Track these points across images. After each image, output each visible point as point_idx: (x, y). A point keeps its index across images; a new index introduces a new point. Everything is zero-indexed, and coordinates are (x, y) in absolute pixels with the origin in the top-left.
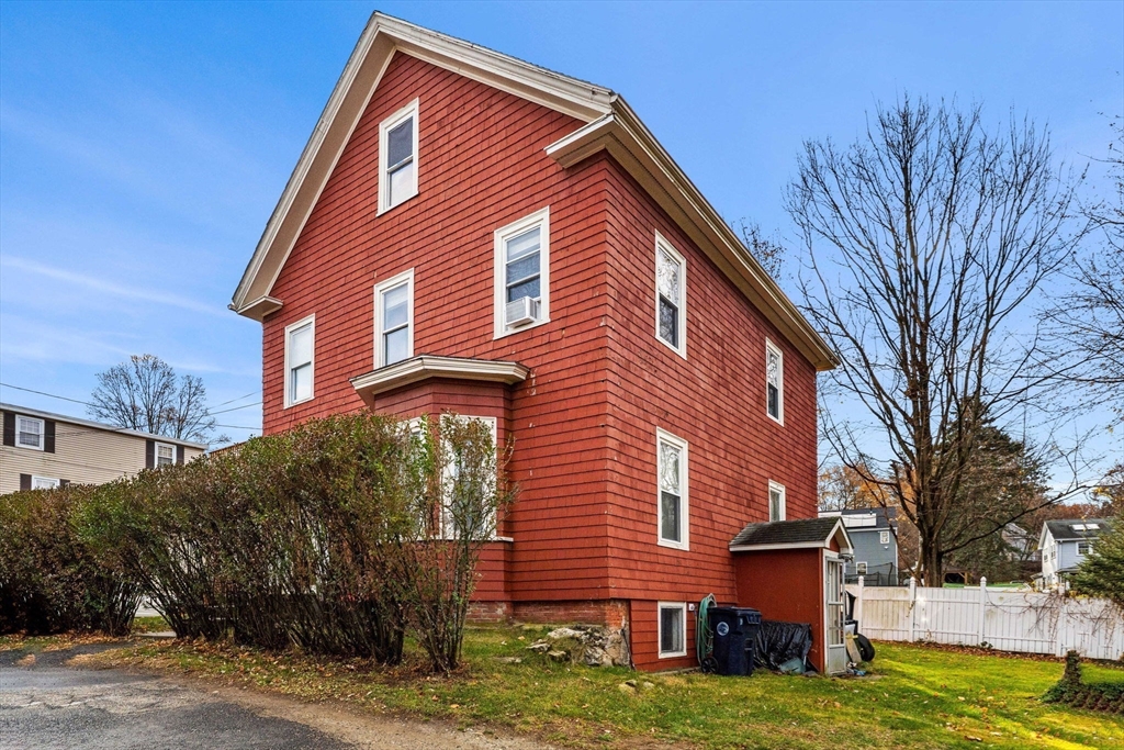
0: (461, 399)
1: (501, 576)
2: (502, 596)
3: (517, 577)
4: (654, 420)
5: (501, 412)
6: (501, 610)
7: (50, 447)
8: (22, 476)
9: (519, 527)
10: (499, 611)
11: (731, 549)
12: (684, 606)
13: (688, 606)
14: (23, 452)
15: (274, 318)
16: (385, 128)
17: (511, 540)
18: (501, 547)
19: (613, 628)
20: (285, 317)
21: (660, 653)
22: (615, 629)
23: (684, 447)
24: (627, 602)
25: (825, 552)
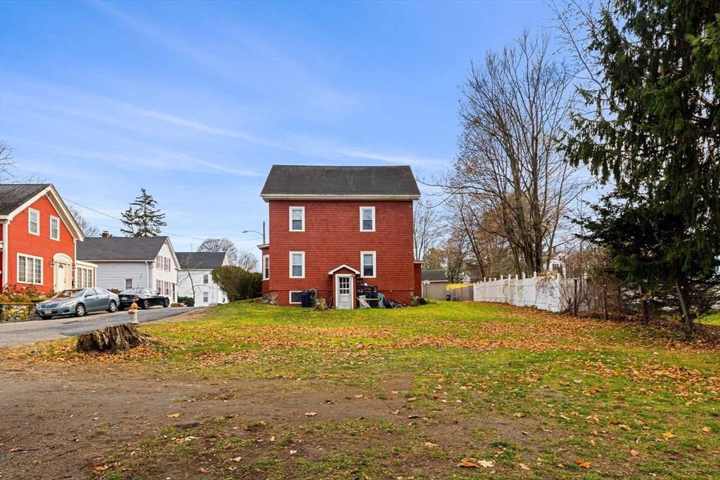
4: (288, 250)
21: (290, 303)
22: (274, 297)
23: (303, 253)
24: (277, 291)
25: (337, 275)
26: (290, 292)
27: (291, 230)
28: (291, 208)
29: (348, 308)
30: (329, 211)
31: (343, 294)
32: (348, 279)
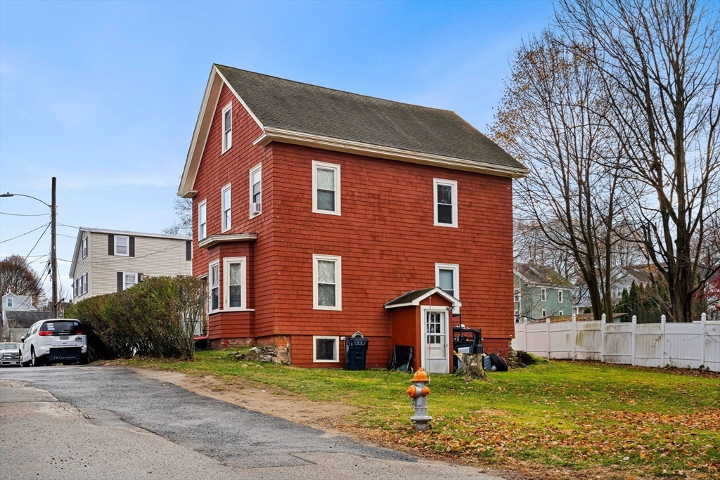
0: (231, 251)
1: (248, 326)
2: (248, 335)
3: (257, 326)
4: (309, 251)
5: (248, 254)
6: (249, 341)
7: (132, 253)
8: (118, 273)
9: (256, 304)
10: (248, 342)
11: (386, 307)
12: (337, 338)
13: (340, 338)
14: (119, 259)
15: (196, 197)
16: (224, 111)
17: (253, 310)
18: (248, 313)
19: (281, 347)
20: (199, 198)
21: (315, 361)
22: (282, 348)
23: (338, 260)
24: (289, 336)
25: (423, 307)
26: (315, 338)
27: (315, 210)
28: (315, 164)
29: (443, 371)
30: (382, 179)
31: (433, 345)
32: (438, 316)
